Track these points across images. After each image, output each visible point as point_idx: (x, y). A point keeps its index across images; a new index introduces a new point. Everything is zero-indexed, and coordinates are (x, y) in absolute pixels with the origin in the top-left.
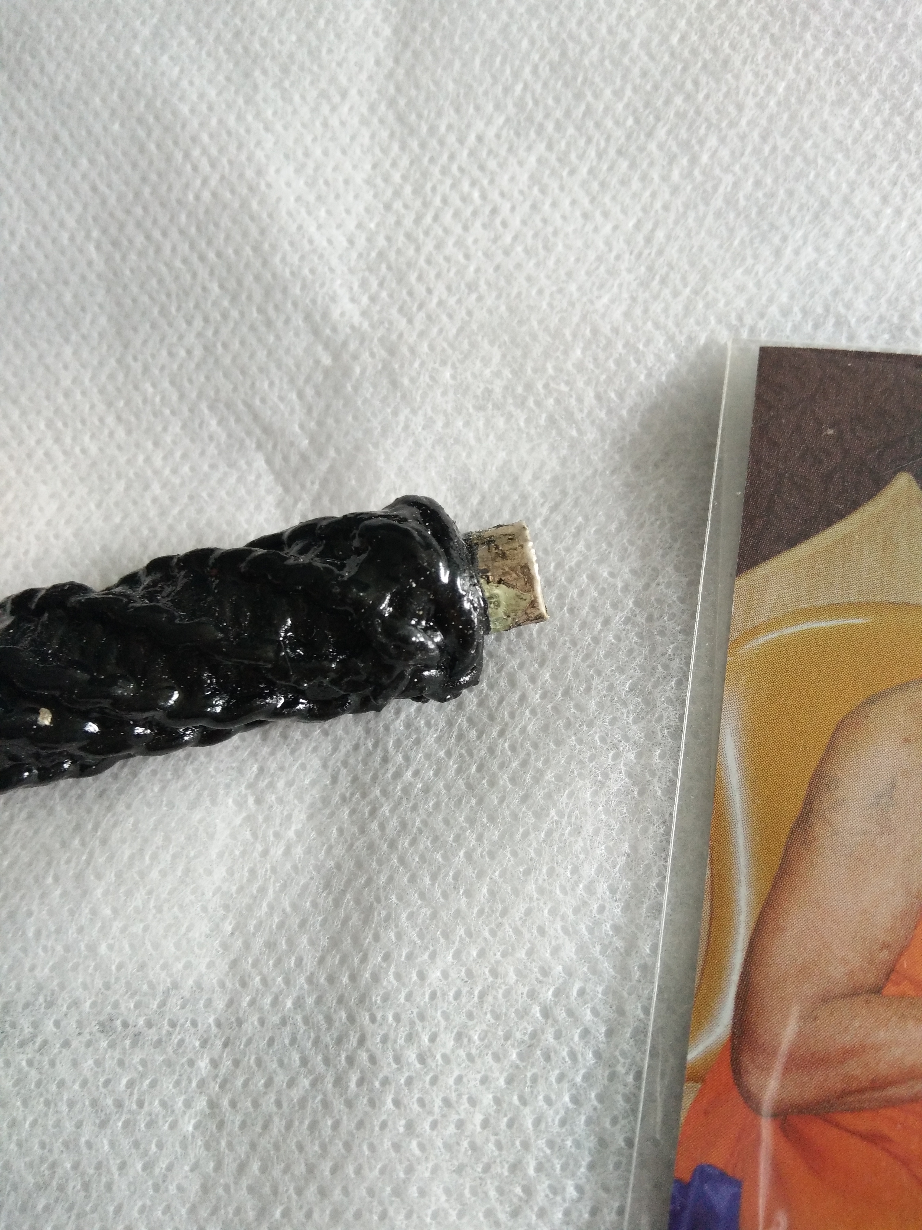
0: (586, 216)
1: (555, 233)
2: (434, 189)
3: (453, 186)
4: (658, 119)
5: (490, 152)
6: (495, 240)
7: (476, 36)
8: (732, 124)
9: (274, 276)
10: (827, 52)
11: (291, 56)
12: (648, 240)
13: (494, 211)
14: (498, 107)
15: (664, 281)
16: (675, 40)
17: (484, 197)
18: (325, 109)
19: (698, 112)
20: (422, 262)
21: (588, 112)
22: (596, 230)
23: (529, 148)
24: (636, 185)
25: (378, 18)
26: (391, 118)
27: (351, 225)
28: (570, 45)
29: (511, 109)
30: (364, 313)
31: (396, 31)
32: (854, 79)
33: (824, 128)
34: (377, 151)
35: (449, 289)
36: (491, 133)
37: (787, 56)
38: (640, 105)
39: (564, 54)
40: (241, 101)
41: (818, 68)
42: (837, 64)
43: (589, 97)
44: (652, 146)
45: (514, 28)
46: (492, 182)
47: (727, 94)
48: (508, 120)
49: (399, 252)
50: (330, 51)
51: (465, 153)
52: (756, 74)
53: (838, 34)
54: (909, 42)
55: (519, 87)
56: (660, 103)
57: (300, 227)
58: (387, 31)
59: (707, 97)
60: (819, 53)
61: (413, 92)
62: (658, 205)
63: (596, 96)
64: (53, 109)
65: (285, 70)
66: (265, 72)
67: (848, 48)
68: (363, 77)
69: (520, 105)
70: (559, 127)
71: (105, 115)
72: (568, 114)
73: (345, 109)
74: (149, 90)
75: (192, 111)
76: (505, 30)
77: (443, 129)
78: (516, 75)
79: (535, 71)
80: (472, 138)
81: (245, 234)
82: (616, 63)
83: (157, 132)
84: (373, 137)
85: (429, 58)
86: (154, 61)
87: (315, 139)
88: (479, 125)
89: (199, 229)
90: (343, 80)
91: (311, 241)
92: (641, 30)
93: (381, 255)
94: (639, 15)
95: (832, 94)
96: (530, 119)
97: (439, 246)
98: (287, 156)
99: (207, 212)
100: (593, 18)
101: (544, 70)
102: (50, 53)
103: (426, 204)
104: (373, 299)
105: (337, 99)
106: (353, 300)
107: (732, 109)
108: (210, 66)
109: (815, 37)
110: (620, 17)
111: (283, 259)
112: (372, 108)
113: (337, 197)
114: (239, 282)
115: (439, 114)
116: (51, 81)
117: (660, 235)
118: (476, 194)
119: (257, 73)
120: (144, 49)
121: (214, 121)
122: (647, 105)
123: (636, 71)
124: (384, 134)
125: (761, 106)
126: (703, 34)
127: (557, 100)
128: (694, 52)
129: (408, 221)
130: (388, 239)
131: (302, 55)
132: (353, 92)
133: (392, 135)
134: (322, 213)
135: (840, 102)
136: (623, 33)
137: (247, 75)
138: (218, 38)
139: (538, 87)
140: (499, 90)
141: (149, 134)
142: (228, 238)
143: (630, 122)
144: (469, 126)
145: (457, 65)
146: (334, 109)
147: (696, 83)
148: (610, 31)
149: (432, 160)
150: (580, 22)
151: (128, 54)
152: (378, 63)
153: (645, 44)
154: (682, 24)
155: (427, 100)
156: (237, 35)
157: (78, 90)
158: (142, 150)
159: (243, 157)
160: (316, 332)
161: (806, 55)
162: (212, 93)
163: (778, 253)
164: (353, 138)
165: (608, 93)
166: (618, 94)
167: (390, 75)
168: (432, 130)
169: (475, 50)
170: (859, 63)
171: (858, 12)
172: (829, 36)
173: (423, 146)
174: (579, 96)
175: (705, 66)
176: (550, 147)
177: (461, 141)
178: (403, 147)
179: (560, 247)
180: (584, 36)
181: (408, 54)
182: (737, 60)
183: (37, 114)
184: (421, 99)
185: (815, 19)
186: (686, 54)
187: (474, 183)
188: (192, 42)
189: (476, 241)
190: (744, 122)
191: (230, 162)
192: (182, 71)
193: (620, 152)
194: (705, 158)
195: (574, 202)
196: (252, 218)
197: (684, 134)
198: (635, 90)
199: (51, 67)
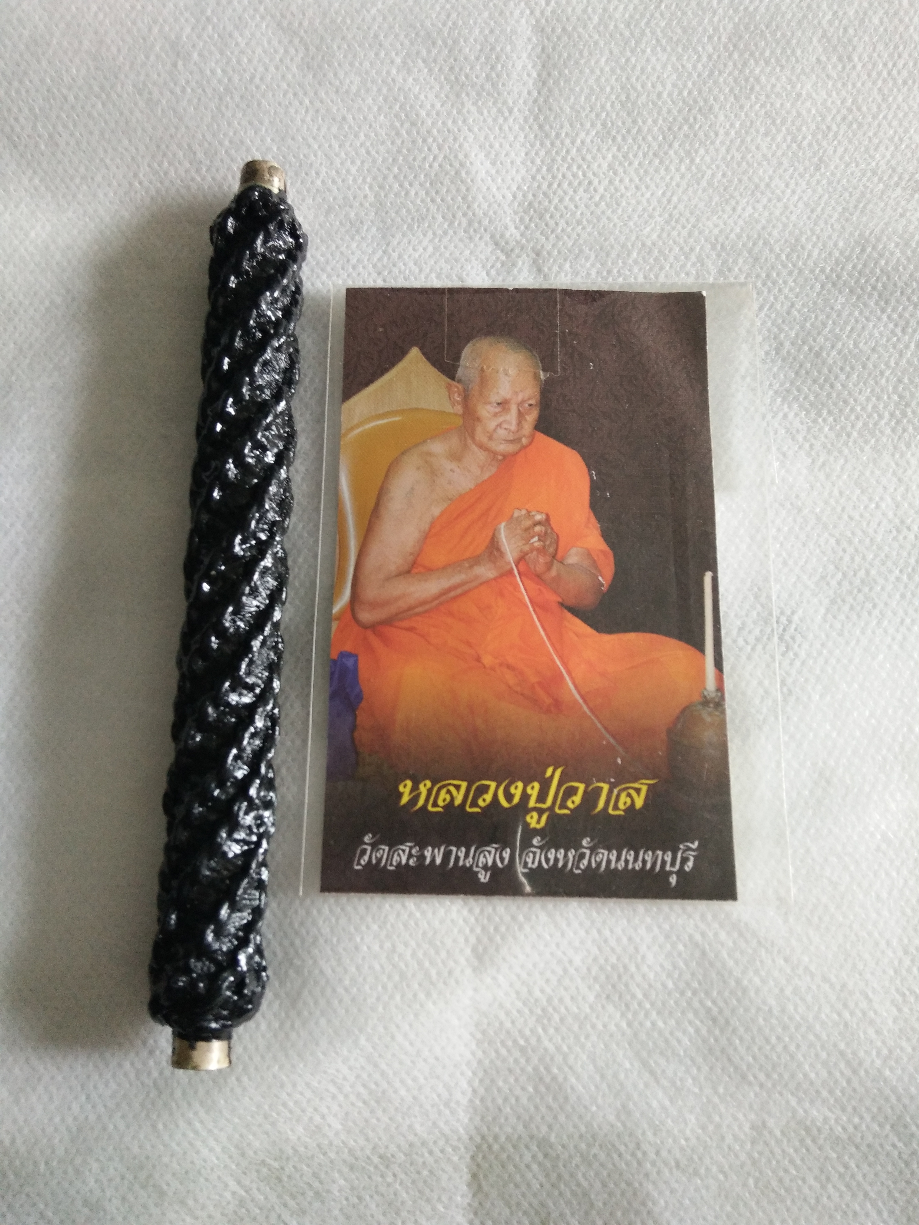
0: (637, 188)
1: (622, 196)
2: (558, 169)
3: (569, 168)
4: (675, 137)
5: (588, 150)
6: (591, 199)
7: (582, 82)
8: (712, 143)
9: (474, 214)
10: (762, 106)
11: (482, 86)
12: (669, 201)
13: (590, 183)
14: (593, 125)
15: (677, 221)
16: (685, 93)
17: (584, 175)
18: (501, 120)
19: (695, 135)
20: (552, 209)
21: (639, 130)
22: (642, 195)
23: (608, 150)
24: (662, 172)
25: (530, 66)
26: (536, 127)
27: (514, 188)
28: (632, 92)
29: (599, 126)
30: (522, 235)
31: (539, 75)
32: (773, 122)
33: (758, 148)
34: (528, 145)
35: (567, 223)
36: (588, 140)
37: (742, 107)
38: (666, 129)
39: (628, 97)
40: (455, 112)
41: (756, 115)
42: (766, 113)
43: (640, 123)
44: (671, 153)
45: (603, 79)
46: (588, 167)
47: (710, 126)
48: (597, 132)
49: (540, 203)
50: (504, 85)
51: (575, 150)
52: (726, 116)
53: (768, 96)
54: (803, 103)
55: (604, 114)
56: (676, 129)
57: (488, 188)
58: (535, 74)
59: (700, 127)
60: (757, 107)
61: (548, 112)
62: (674, 183)
63: (644, 122)
64: (342, 100)
65: (479, 94)
66: (468, 95)
67: (772, 105)
68: (521, 101)
69: (604, 125)
70: (624, 138)
71: (375, 109)
72: (629, 131)
73: (511, 120)
74: (401, 98)
75: (428, 115)
76: (598, 80)
77: (563, 135)
78: (603, 107)
79: (612, 106)
80: (579, 141)
81: (458, 190)
82: (655, 104)
83: (407, 125)
84: (525, 137)
85: (557, 92)
86: (405, 80)
87: (495, 137)
88: (583, 135)
89: (431, 184)
90: (510, 102)
91: (494, 197)
92: (669, 86)
93: (530, 204)
94: (668, 77)
95: (762, 130)
96: (609, 133)
97: (561, 201)
98: (480, 147)
99: (436, 175)
100: (644, 77)
101: (618, 106)
102: (340, 65)
103: (554, 177)
104: (527, 228)
105: (507, 114)
106: (516, 228)
107: (712, 134)
108: (437, 87)
109: (757, 98)
110: (658, 77)
111: (479, 206)
112: (526, 120)
113: (507, 172)
114: (454, 216)
115: (562, 127)
116: (341, 83)
117: (675, 199)
118: (580, 173)
119: (464, 95)
120: (398, 72)
121: (440, 123)
122: (670, 129)
123: (665, 110)
124: (532, 136)
125: (727, 134)
126: (700, 92)
127: (624, 123)
128: (695, 102)
129: (544, 186)
130: (534, 196)
131: (488, 86)
132: (516, 110)
133: (536, 136)
134: (500, 180)
135: (766, 134)
136: (659, 87)
137: (458, 96)
138: (440, 69)
139: (614, 115)
140: (593, 116)
141: (402, 125)
142: (448, 191)
143: (661, 138)
144: (577, 135)
145: (572, 100)
146: (506, 119)
147: (695, 119)
148: (653, 86)
149: (557, 153)
150: (638, 79)
151: (388, 73)
152: (529, 93)
153: (670, 95)
154: (690, 84)
155: (555, 118)
156: (452, 69)
157: (358, 91)
158: (398, 134)
159: (457, 145)
160: (496, 244)
161: (751, 107)
162: (438, 106)
163: (734, 209)
164: (515, 137)
165: (650, 121)
166: (655, 122)
167: (535, 101)
168: (558, 135)
169: (582, 90)
170: (777, 113)
171: (779, 85)
172: (763, 98)
173: (552, 144)
174: (635, 122)
175: (700, 110)
176: (619, 150)
177: (573, 143)
178: (542, 144)
179: (624, 204)
180: (639, 88)
181: (545, 90)
182: (716, 107)
183: (332, 101)
184: (552, 118)
185: (757, 88)
186: (691, 102)
187: (579, 167)
188: (426, 70)
189: (581, 199)
190: (718, 142)
191: (450, 148)
192: (420, 89)
193: (655, 155)
194: (698, 160)
195: (631, 180)
196: (462, 181)
197: (687, 146)
198: (664, 120)
199: (341, 74)
